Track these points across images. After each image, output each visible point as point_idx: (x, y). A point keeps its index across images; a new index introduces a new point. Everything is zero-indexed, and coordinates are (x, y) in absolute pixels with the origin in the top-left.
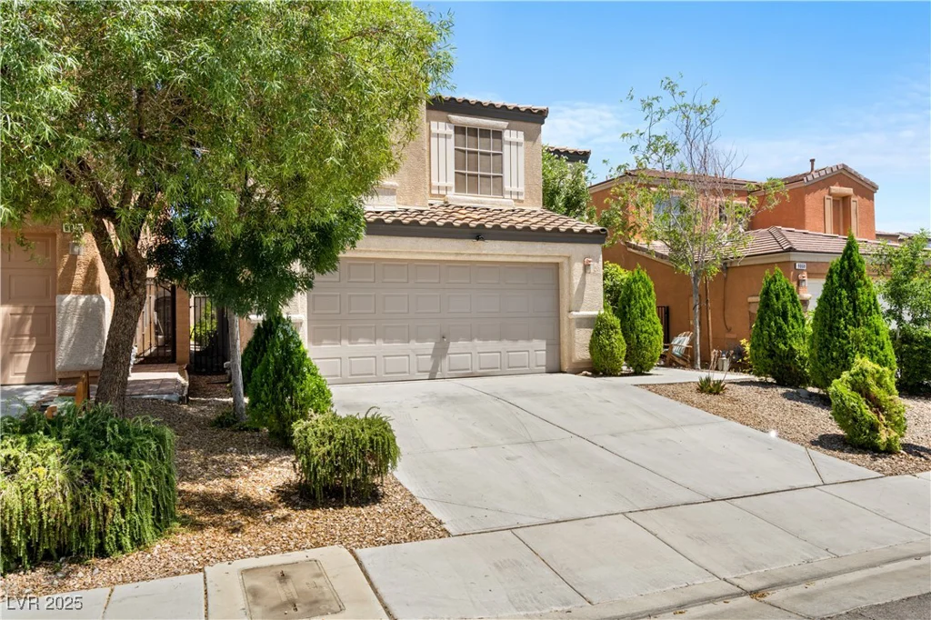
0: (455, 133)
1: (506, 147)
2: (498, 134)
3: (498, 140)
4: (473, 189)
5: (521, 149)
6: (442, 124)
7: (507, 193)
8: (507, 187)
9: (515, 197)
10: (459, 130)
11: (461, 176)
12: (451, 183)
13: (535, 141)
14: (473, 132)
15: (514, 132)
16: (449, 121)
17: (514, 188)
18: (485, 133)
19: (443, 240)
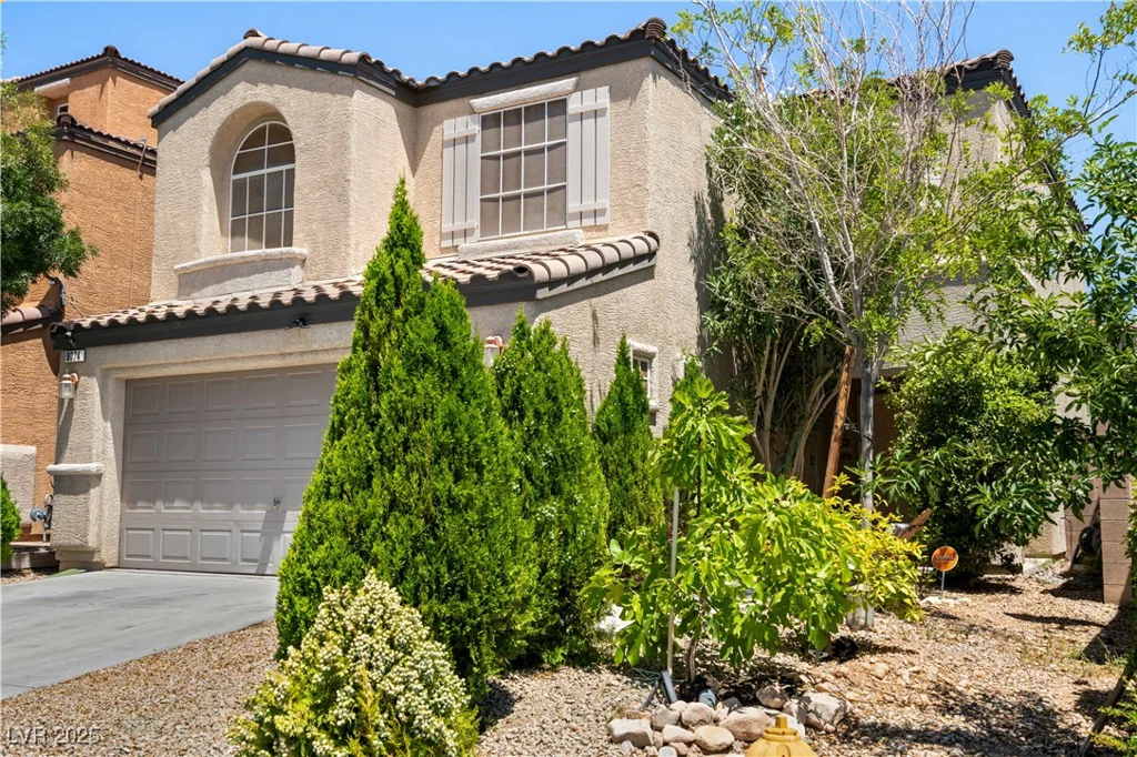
0: (484, 127)
1: (573, 127)
2: (558, 106)
3: (558, 118)
4: (512, 224)
5: (605, 123)
6: (462, 120)
7: (573, 217)
8: (573, 206)
9: (589, 222)
10: (490, 121)
11: (491, 204)
12: (475, 221)
13: (634, 98)
14: (513, 116)
15: (589, 93)
16: (472, 111)
17: (589, 205)
18: (534, 112)
19: (256, 333)
